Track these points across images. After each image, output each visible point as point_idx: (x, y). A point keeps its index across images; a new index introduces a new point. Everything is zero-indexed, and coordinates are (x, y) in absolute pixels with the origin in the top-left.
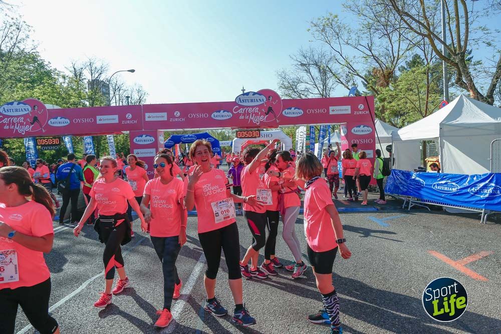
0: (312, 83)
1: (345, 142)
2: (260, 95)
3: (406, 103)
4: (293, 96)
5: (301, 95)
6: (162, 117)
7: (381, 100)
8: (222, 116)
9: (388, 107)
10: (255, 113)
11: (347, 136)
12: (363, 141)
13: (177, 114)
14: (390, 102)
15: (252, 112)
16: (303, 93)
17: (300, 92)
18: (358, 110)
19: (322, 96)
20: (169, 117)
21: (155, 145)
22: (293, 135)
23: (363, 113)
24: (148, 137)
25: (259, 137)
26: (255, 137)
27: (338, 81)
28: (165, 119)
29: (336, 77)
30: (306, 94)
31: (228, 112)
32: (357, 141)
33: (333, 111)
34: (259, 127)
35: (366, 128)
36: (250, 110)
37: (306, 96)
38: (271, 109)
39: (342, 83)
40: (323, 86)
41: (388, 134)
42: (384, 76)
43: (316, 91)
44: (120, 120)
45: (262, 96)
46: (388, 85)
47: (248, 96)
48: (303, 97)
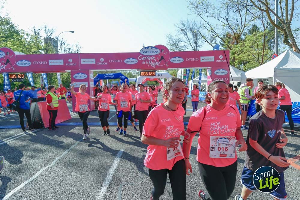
0: (188, 42)
1: (210, 80)
2: (156, 48)
3: (249, 55)
4: (176, 50)
5: (181, 50)
7: (233, 53)
9: (237, 58)
10: (152, 60)
11: (211, 76)
12: (222, 79)
14: (239, 55)
15: (150, 60)
16: (182, 48)
17: (180, 48)
18: (219, 59)
19: (194, 50)
20: (96, 62)
21: (87, 80)
22: (175, 75)
23: (222, 61)
24: (83, 74)
25: (155, 75)
26: (152, 76)
27: (205, 40)
28: (94, 63)
29: (204, 38)
30: (184, 49)
32: (217, 79)
34: (155, 69)
35: (223, 71)
36: (149, 58)
38: (163, 58)
39: (208, 42)
40: (195, 44)
41: (237, 75)
42: (235, 38)
43: (190, 47)
44: (65, 63)
45: (157, 49)
46: (237, 44)
47: (147, 49)
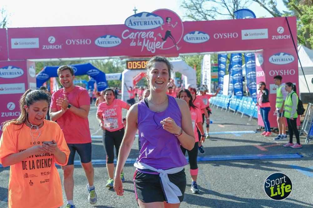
0: (221, 2)
1: (262, 73)
2: (156, 16)
4: (197, 17)
5: (207, 16)
6: (33, 43)
7: (306, 21)
8: (109, 42)
10: (149, 38)
11: (263, 67)
12: (283, 72)
13: (52, 40)
15: (146, 38)
16: (209, 14)
17: (206, 13)
18: (277, 34)
19: (233, 17)
20: (41, 44)
21: (24, 79)
22: (198, 66)
24: (15, 69)
30: (213, 14)
31: (116, 37)
32: (276, 73)
33: (247, 35)
35: (287, 56)
36: (143, 34)
37: (213, 17)
38: (170, 34)
40: (234, 5)
43: (225, 11)
45: (158, 17)
47: (140, 18)
48: (210, 19)
